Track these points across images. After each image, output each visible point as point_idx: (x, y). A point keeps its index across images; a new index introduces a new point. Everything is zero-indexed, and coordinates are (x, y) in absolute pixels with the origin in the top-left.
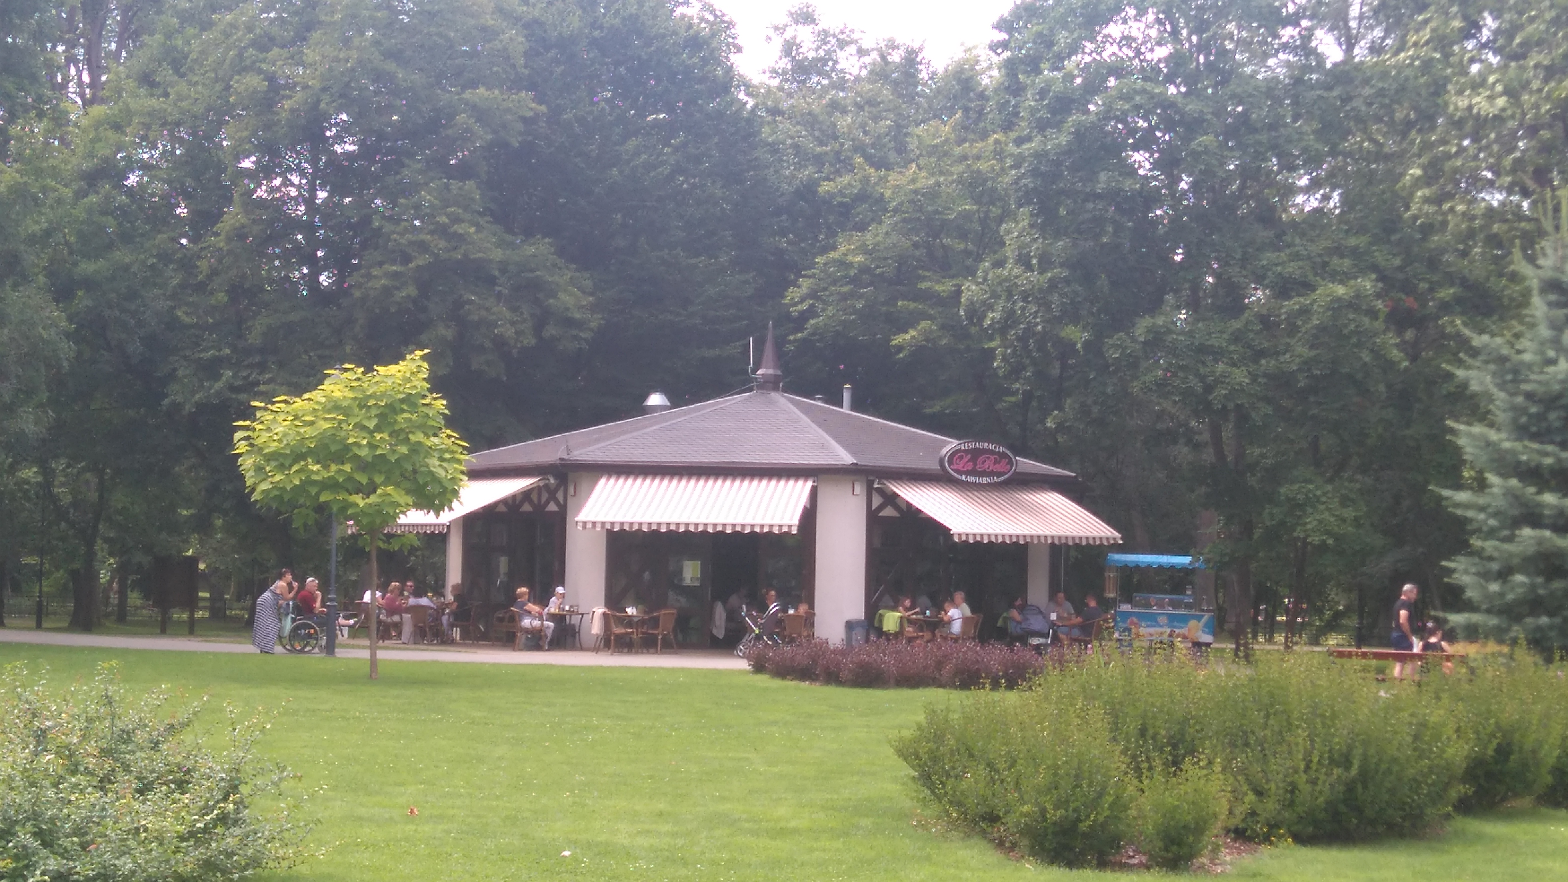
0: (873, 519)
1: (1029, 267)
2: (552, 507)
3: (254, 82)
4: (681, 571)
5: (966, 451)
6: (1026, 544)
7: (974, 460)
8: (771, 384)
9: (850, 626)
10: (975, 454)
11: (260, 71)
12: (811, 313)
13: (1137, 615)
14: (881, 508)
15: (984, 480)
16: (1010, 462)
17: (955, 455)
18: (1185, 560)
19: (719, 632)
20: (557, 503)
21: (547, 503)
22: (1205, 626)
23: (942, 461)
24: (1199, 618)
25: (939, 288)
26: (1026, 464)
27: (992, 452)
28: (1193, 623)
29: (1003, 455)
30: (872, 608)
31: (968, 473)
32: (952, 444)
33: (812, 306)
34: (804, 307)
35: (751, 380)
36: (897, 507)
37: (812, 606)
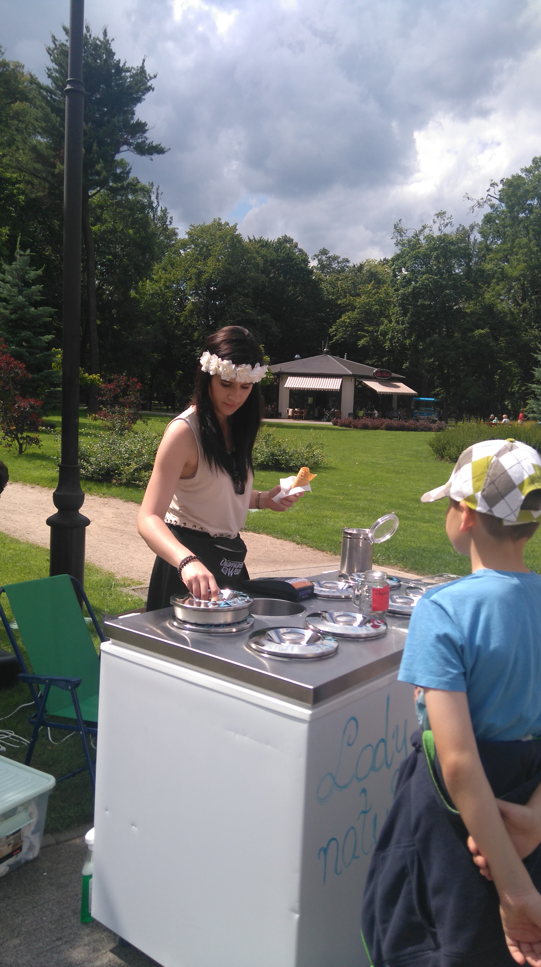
0: (356, 387)
1: (399, 324)
2: (275, 383)
3: (194, 270)
4: (308, 400)
5: (380, 371)
6: (392, 395)
7: (381, 373)
8: (327, 353)
9: (349, 414)
10: (382, 372)
11: (196, 268)
12: (335, 335)
13: (419, 413)
14: (358, 385)
15: (384, 378)
16: (390, 374)
17: (376, 372)
18: (433, 399)
19: (316, 415)
20: (277, 382)
21: (274, 382)
22: (436, 416)
23: (374, 374)
24: (435, 414)
25: (370, 329)
26: (394, 375)
27: (386, 371)
28: (433, 415)
29: (389, 372)
30: (355, 410)
31: (380, 377)
32: (375, 370)
33: (336, 333)
34: (334, 333)
35: (323, 352)
36: (362, 385)
37: (340, 409)
